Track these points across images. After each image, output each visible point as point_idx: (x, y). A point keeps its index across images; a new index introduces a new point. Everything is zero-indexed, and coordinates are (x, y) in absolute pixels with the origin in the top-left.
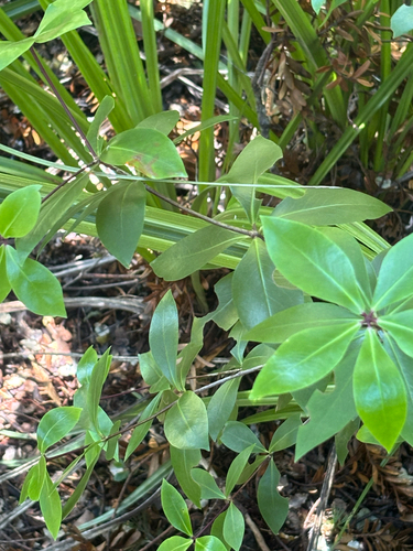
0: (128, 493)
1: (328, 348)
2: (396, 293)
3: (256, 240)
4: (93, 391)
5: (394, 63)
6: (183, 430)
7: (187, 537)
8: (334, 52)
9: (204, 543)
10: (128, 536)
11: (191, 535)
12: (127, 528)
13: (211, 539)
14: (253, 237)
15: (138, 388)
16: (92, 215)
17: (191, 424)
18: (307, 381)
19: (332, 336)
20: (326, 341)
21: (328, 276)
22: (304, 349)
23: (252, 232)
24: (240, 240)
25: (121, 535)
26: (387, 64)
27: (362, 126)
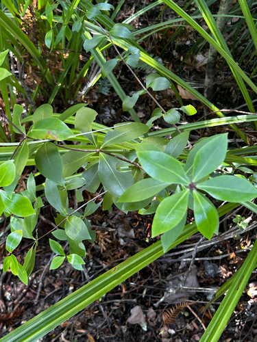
3: (100, 153)
13: (73, 255)
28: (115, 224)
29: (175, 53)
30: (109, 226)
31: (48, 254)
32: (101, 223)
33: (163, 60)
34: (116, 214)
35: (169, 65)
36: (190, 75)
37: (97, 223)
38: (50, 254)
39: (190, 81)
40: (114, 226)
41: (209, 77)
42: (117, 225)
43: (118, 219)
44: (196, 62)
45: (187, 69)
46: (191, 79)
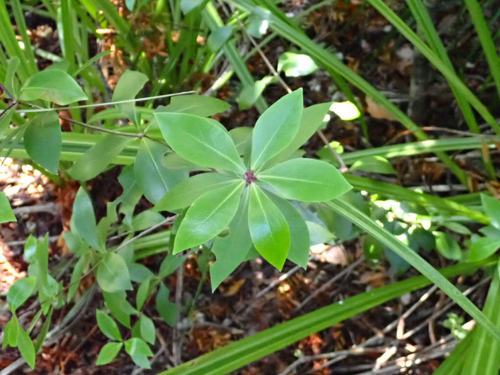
0: (65, 314)
1: (225, 204)
2: (268, 152)
3: (144, 139)
4: (42, 264)
5: (174, 44)
6: (111, 279)
7: (118, 341)
8: (142, 39)
9: (131, 343)
10: (70, 339)
11: (120, 339)
12: (68, 335)
13: (134, 340)
14: (141, 138)
15: (59, 255)
16: (20, 143)
17: (116, 274)
18: (214, 232)
19: (225, 194)
20: (221, 200)
21: (215, 150)
22: (206, 209)
23: (140, 135)
24: (128, 144)
25: (65, 340)
26: (171, 45)
27: (163, 81)
28: (245, 322)
29: (364, 44)
30: (234, 325)
31: (127, 367)
32: (221, 319)
33: (345, 54)
34: (247, 306)
35: (353, 64)
36: (389, 80)
37: (215, 318)
38: (132, 366)
39: (387, 90)
40: (242, 326)
41: (417, 83)
42: (248, 326)
43: (249, 315)
44: (399, 60)
45: (384, 71)
46: (390, 86)
